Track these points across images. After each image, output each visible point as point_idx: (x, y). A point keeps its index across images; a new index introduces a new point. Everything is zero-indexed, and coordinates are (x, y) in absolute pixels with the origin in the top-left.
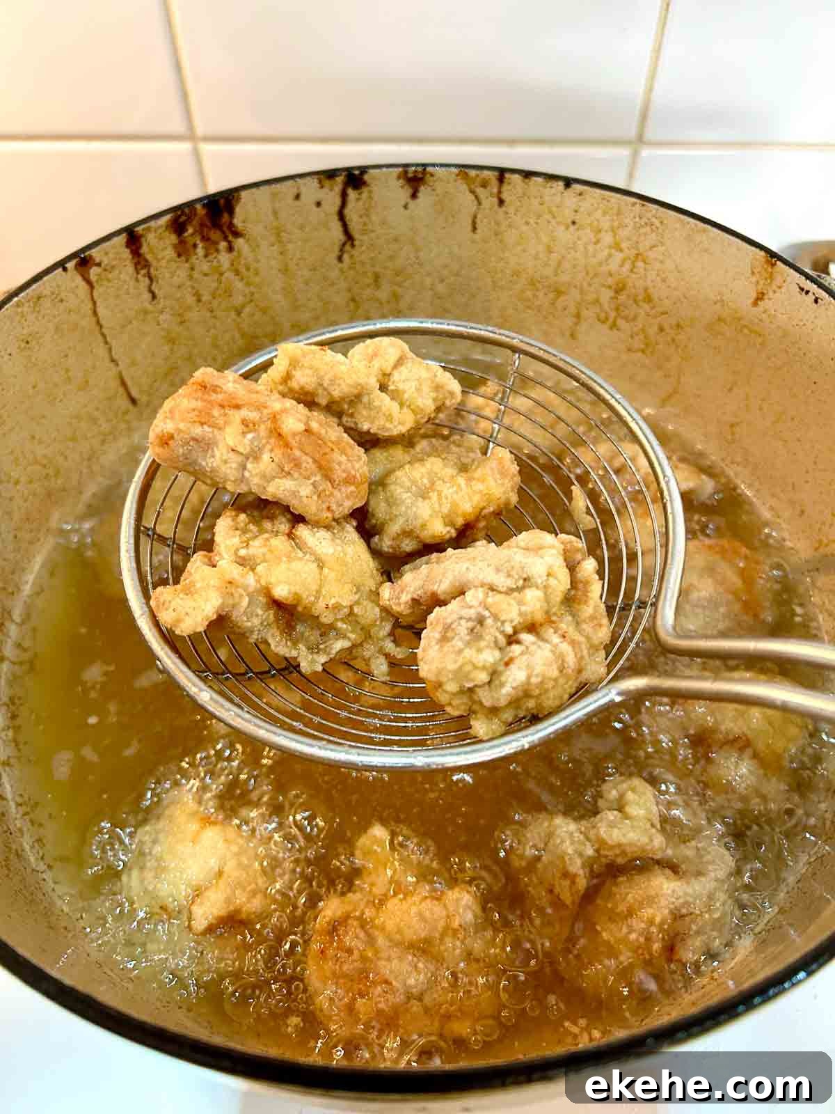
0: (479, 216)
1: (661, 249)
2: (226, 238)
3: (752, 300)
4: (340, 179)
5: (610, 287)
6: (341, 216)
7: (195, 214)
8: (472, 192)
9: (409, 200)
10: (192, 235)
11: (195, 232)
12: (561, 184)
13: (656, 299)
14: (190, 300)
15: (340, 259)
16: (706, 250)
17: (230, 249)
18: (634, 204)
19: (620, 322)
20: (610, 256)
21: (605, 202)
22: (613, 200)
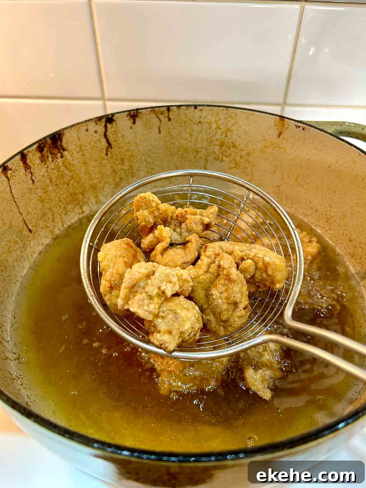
0: (161, 127)
1: (237, 125)
2: (60, 152)
3: (277, 136)
4: (104, 120)
5: (218, 145)
6: (105, 136)
7: (47, 143)
8: (158, 117)
9: (132, 124)
10: (46, 152)
11: (47, 150)
12: (193, 108)
13: (237, 145)
14: (48, 182)
15: (107, 154)
16: (255, 122)
17: (62, 157)
18: (223, 110)
19: (224, 158)
20: (216, 132)
21: (211, 112)
22: (215, 110)
